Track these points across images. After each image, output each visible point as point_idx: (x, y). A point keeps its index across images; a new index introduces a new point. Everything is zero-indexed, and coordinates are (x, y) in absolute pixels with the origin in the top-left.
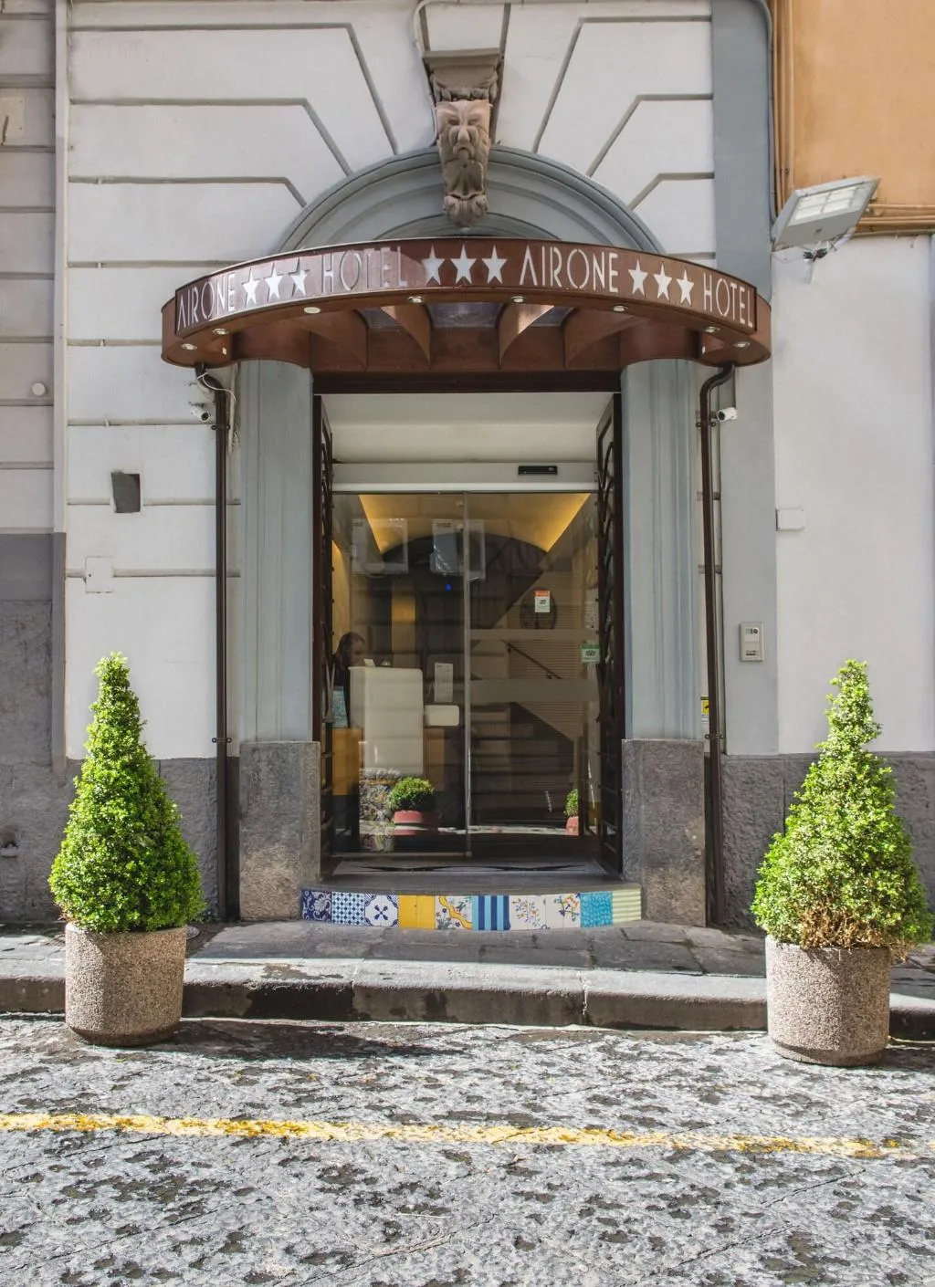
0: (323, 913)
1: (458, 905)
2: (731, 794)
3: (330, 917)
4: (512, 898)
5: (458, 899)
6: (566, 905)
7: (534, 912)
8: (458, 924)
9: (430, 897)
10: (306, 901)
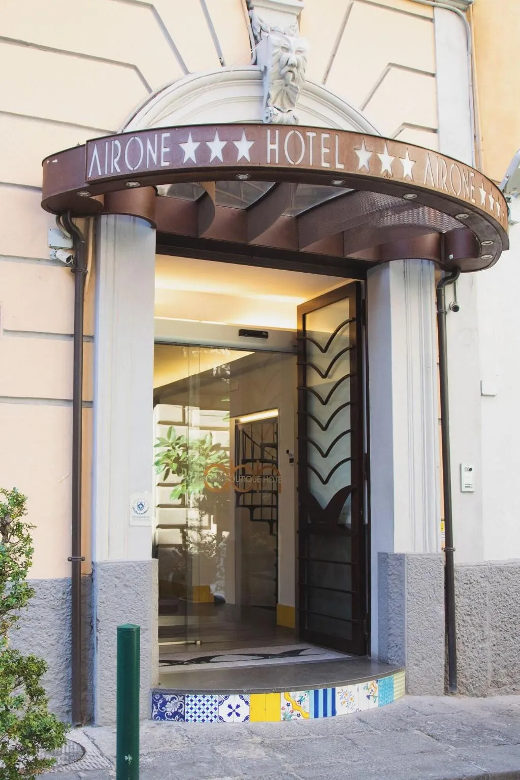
0: (174, 714)
1: (299, 699)
2: (458, 593)
3: (183, 717)
4: (338, 689)
5: (298, 695)
6: (370, 691)
7: (352, 699)
8: (299, 715)
9: (278, 694)
10: (156, 705)
